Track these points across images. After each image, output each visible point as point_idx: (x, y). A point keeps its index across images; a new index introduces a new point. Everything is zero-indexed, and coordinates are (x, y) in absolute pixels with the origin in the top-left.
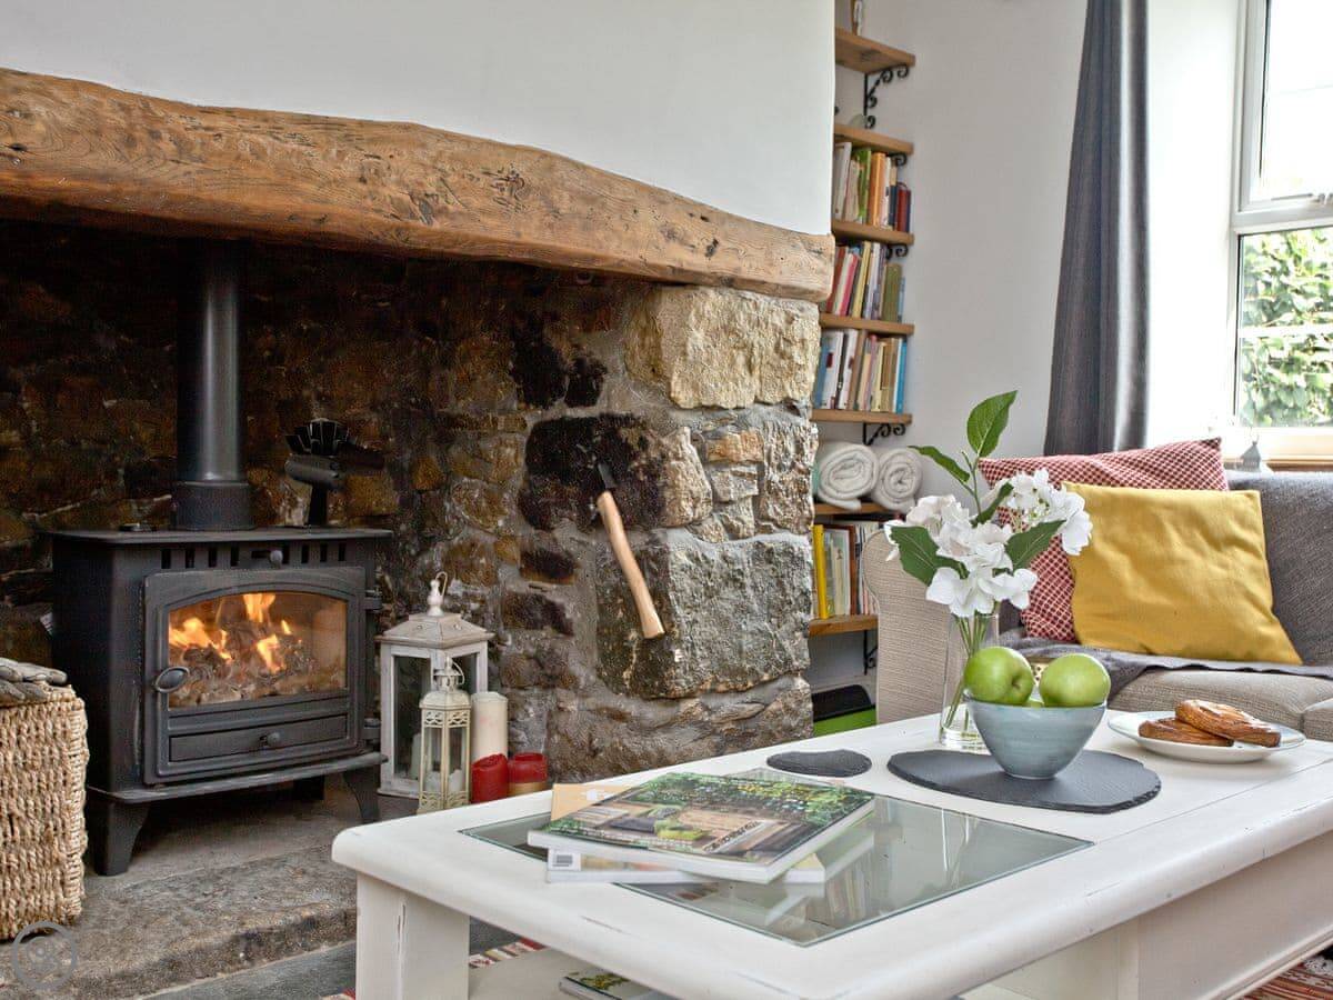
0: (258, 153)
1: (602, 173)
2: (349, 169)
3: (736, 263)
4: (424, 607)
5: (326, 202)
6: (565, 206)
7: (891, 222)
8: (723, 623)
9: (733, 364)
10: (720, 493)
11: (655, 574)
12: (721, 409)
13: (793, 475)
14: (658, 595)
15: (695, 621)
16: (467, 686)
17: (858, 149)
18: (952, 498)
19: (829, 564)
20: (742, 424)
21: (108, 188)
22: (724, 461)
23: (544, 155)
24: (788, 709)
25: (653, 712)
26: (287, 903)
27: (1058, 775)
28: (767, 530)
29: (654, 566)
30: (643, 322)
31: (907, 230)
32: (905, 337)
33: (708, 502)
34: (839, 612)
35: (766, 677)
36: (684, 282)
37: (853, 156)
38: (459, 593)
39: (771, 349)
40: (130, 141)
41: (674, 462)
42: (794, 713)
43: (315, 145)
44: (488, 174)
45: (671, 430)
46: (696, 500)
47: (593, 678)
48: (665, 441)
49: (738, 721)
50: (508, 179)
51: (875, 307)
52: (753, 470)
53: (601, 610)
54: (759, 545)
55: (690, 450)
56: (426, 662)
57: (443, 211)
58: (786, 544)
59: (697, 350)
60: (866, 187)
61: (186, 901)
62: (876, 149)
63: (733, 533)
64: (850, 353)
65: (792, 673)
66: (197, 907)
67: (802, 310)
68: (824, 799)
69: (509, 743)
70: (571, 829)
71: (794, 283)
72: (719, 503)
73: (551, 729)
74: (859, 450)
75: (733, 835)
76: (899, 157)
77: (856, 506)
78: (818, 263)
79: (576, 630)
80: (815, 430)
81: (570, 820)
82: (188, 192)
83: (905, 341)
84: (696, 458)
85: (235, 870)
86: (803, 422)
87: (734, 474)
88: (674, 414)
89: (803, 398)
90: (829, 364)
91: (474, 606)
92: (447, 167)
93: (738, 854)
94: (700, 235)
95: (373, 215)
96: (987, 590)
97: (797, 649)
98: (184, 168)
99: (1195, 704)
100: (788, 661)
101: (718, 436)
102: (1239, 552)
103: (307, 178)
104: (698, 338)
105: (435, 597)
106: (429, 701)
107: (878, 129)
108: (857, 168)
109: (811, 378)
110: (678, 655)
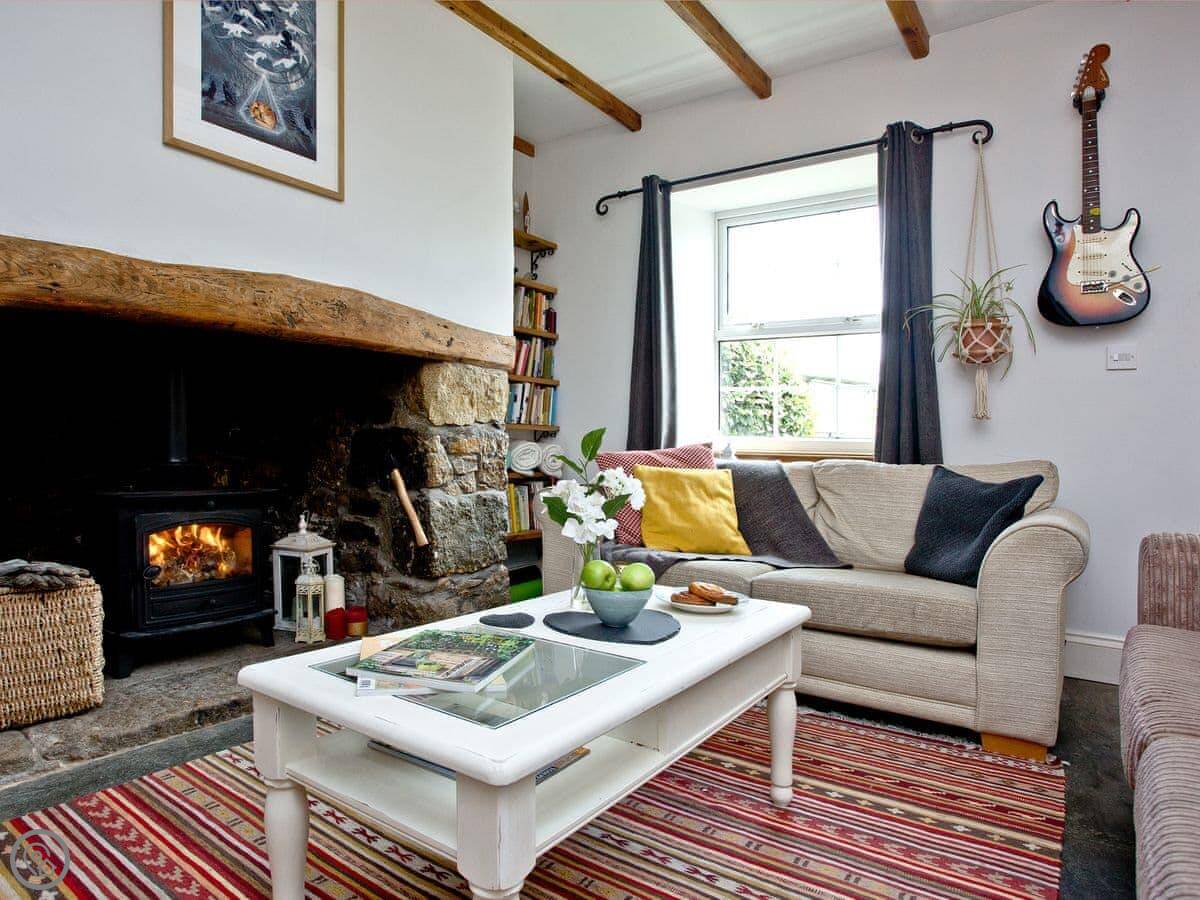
0: (195, 289)
1: (389, 302)
2: (247, 298)
3: (463, 350)
4: (297, 530)
5: (234, 316)
6: (369, 318)
7: (546, 328)
8: (461, 537)
9: (462, 402)
10: (457, 468)
11: (422, 512)
12: (457, 426)
13: (497, 460)
14: (425, 523)
15: (445, 537)
16: (322, 572)
17: (529, 291)
18: (574, 481)
19: (517, 504)
20: (468, 434)
21: (108, 307)
22: (459, 453)
23: (357, 292)
24: (496, 581)
25: (424, 585)
26: (221, 693)
27: (631, 624)
28: (483, 489)
29: (423, 509)
30: (414, 380)
31: (555, 331)
32: (555, 387)
33: (450, 474)
34: (523, 528)
35: (484, 565)
36: (436, 360)
37: (526, 294)
38: (317, 520)
39: (483, 395)
40: (121, 282)
41: (432, 454)
42: (500, 584)
43: (227, 285)
44: (326, 302)
45: (430, 437)
46: (444, 474)
47: (391, 567)
48: (427, 442)
49: (470, 588)
50: (337, 305)
51: (539, 371)
52: (475, 457)
53: (394, 531)
54: (479, 497)
55: (440, 447)
56: (299, 559)
57: (300, 321)
58: (493, 496)
59: (443, 395)
60: (533, 310)
61: (164, 693)
62: (537, 291)
63: (464, 490)
64: (526, 395)
65: (498, 563)
66: (171, 696)
67: (499, 375)
68: (508, 643)
69: (346, 601)
70: (371, 666)
71: (495, 361)
72: (457, 475)
73: (369, 593)
74: (533, 445)
75: (458, 667)
76: (550, 296)
77: (531, 473)
78: (506, 350)
79: (382, 541)
80: (507, 437)
81: (369, 660)
82: (154, 309)
83: (555, 389)
84: (444, 451)
85: (192, 674)
86: (500, 432)
87: (465, 459)
88: (431, 429)
89: (501, 420)
90: (515, 400)
91: (325, 528)
92: (303, 298)
93: (460, 678)
94: (443, 336)
95: (263, 323)
96: (593, 530)
97: (500, 549)
98: (152, 297)
99: (698, 584)
100: (496, 556)
101: (455, 440)
102: (721, 500)
103: (224, 302)
104: (443, 389)
105: (303, 524)
106: (300, 580)
107: (537, 281)
108: (528, 300)
109: (505, 409)
110: (436, 555)
